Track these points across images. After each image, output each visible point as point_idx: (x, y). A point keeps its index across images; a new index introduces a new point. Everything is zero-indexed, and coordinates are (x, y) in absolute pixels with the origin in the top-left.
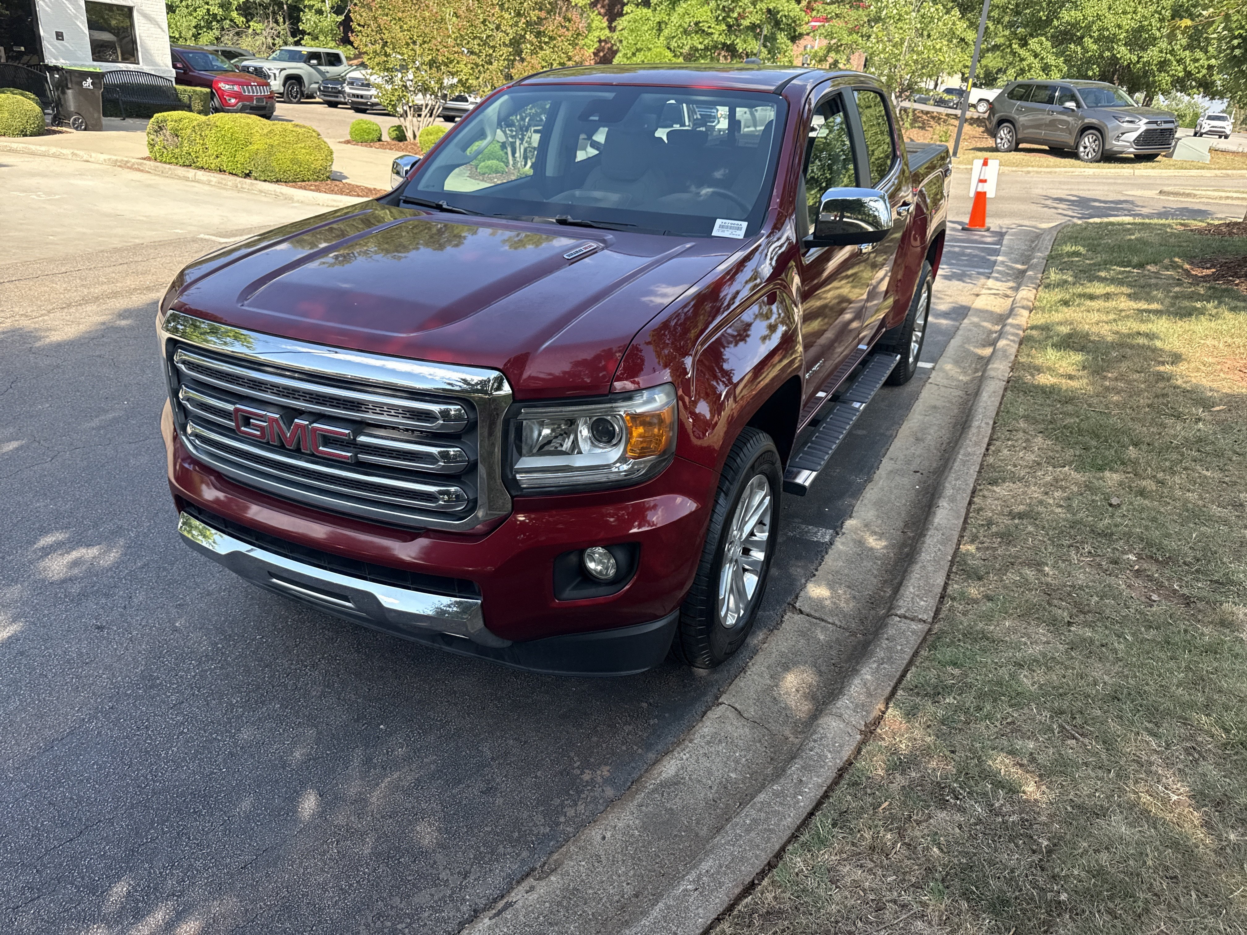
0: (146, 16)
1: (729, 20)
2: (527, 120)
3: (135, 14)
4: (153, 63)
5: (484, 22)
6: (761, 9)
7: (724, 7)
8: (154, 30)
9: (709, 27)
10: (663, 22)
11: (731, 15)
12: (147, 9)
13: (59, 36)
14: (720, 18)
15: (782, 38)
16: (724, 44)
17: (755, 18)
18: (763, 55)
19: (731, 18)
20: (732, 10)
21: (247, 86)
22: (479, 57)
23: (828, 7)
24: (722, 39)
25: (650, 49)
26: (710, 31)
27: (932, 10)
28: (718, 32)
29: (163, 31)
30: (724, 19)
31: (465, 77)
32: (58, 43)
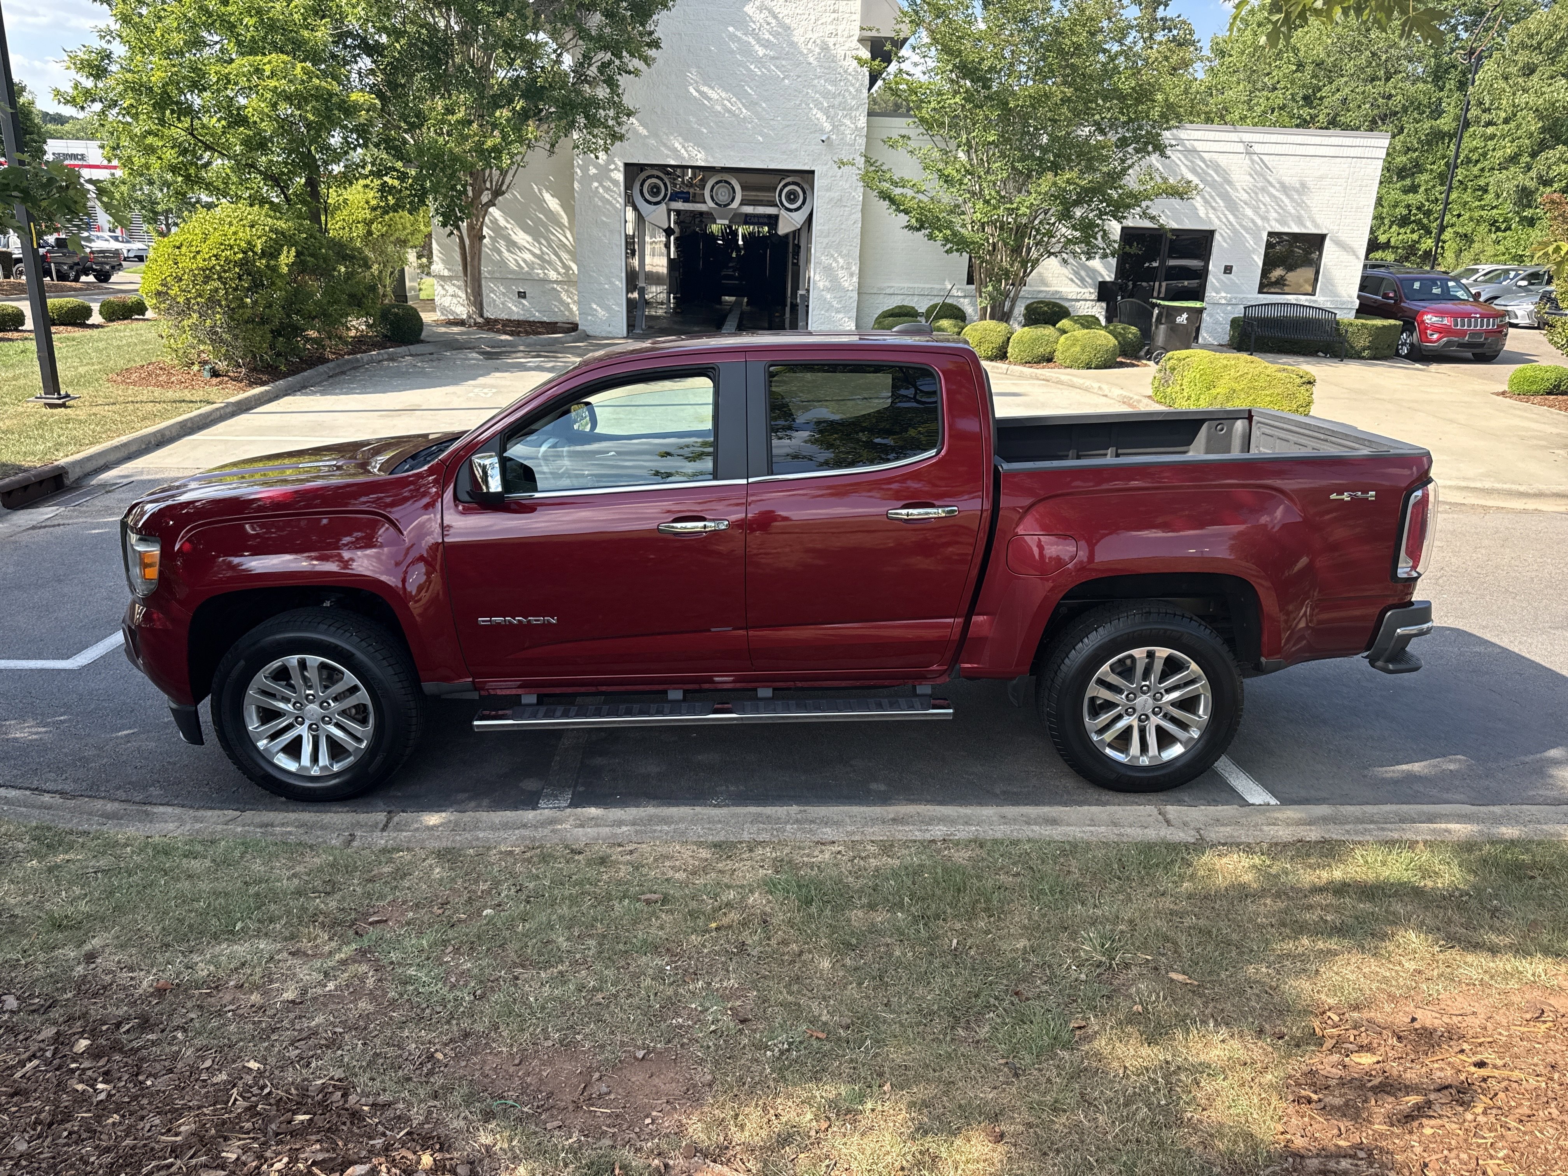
0: (1339, 244)
3: (1327, 243)
4: (1334, 294)
8: (1345, 257)
12: (1343, 237)
13: (1228, 270)
21: (1463, 318)
29: (1358, 258)
32: (1225, 277)
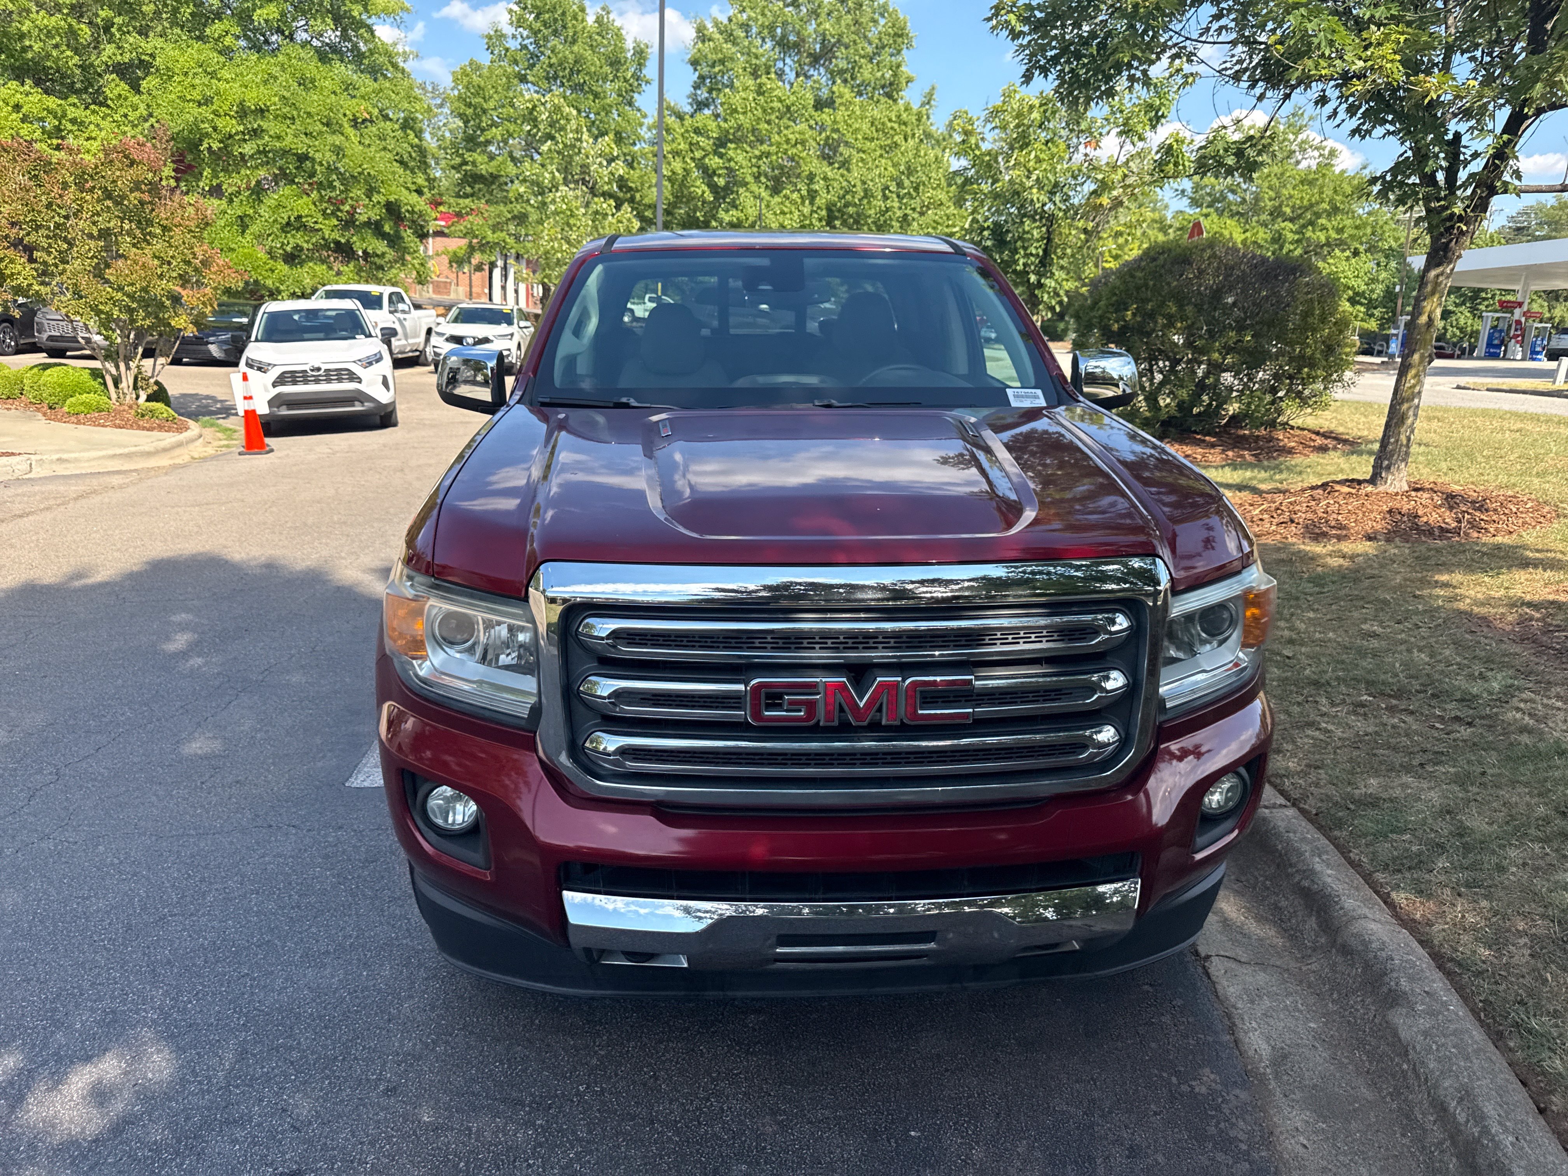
1: (339, 214)
2: (132, 336)
5: (49, 206)
6: (379, 203)
7: (330, 198)
9: (316, 222)
10: (246, 216)
11: (342, 207)
14: (329, 211)
15: (408, 234)
16: (337, 243)
17: (374, 214)
18: (388, 257)
19: (341, 211)
20: (343, 203)
22: (49, 253)
23: (461, 201)
24: (336, 235)
25: (233, 250)
26: (317, 227)
27: (605, 206)
28: (329, 230)
30: (333, 213)
31: (26, 282)
